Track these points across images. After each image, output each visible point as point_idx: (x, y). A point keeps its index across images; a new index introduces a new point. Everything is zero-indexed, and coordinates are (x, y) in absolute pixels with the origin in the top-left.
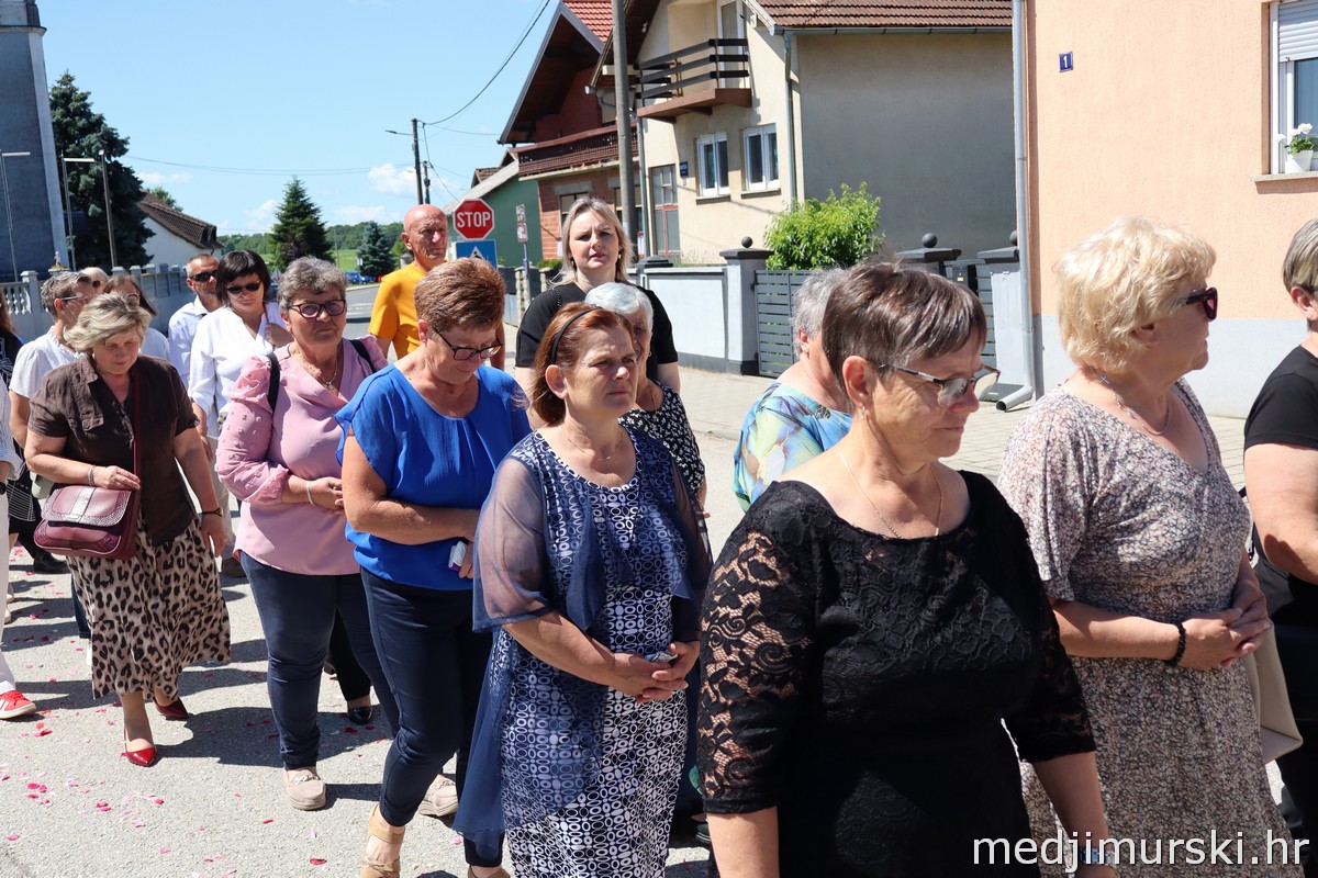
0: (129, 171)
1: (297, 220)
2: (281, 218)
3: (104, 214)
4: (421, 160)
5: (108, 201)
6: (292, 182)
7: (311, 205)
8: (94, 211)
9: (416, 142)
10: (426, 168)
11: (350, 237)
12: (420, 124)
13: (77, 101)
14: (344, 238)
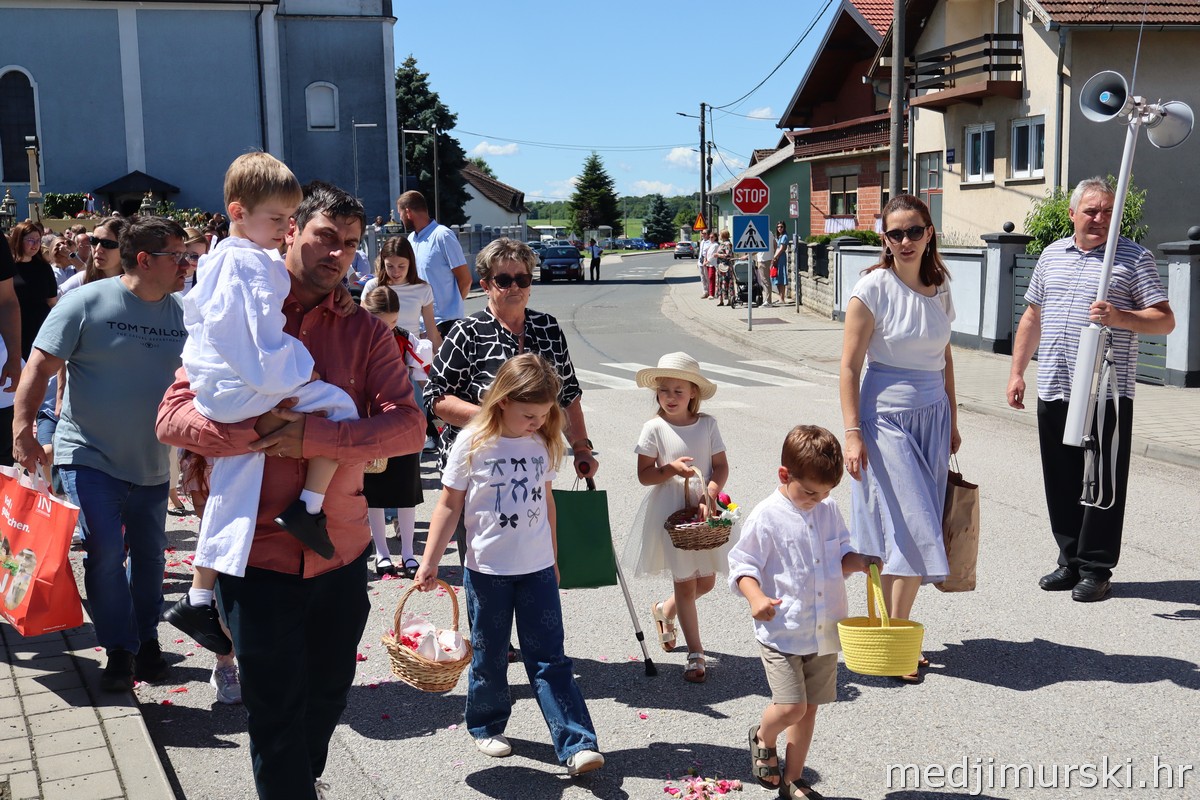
0: (455, 143)
1: (593, 191)
2: (579, 187)
3: (432, 179)
4: (706, 141)
5: (436, 168)
6: (591, 156)
7: (606, 177)
8: (425, 176)
9: (703, 124)
10: (710, 148)
11: (638, 208)
12: (707, 108)
13: (417, 81)
14: (633, 208)
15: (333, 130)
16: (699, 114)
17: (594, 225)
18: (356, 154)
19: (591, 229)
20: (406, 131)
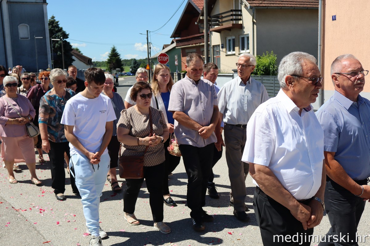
0: (69, 43)
1: (114, 58)
2: (109, 57)
5: (63, 51)
6: (113, 47)
7: (118, 53)
8: (59, 54)
9: (148, 37)
10: (150, 44)
12: (149, 32)
13: (55, 23)
14: (127, 63)
15: (28, 39)
16: (146, 33)
17: (115, 68)
18: (36, 47)
19: (114, 69)
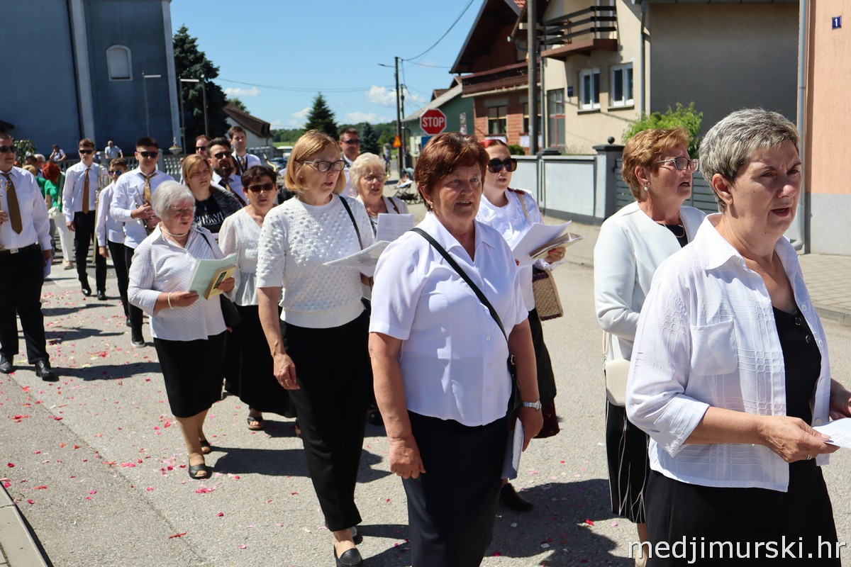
0: (218, 88)
1: (320, 121)
2: (310, 119)
3: (203, 115)
4: (400, 83)
5: (206, 107)
6: (317, 96)
7: (329, 111)
8: (197, 113)
9: (397, 71)
10: (402, 88)
12: (399, 60)
13: (189, 43)
15: (127, 80)
16: (394, 64)
18: (146, 98)
20: (182, 80)
